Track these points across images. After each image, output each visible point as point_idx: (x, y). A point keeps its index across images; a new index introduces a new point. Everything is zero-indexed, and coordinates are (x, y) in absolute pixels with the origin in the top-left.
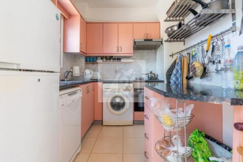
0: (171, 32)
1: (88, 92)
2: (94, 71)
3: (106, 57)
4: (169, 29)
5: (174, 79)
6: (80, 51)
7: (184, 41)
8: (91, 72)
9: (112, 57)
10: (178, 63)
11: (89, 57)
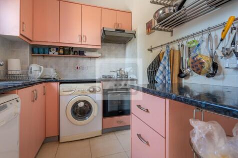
0: (162, 16)
1: (34, 99)
2: (46, 66)
3: (64, 48)
4: (161, 12)
5: (161, 77)
6: (21, 34)
7: (172, 32)
8: (40, 68)
9: (72, 48)
10: (165, 58)
11: (38, 47)
